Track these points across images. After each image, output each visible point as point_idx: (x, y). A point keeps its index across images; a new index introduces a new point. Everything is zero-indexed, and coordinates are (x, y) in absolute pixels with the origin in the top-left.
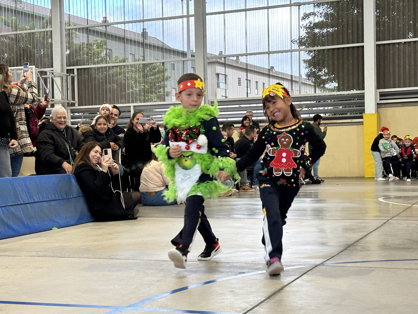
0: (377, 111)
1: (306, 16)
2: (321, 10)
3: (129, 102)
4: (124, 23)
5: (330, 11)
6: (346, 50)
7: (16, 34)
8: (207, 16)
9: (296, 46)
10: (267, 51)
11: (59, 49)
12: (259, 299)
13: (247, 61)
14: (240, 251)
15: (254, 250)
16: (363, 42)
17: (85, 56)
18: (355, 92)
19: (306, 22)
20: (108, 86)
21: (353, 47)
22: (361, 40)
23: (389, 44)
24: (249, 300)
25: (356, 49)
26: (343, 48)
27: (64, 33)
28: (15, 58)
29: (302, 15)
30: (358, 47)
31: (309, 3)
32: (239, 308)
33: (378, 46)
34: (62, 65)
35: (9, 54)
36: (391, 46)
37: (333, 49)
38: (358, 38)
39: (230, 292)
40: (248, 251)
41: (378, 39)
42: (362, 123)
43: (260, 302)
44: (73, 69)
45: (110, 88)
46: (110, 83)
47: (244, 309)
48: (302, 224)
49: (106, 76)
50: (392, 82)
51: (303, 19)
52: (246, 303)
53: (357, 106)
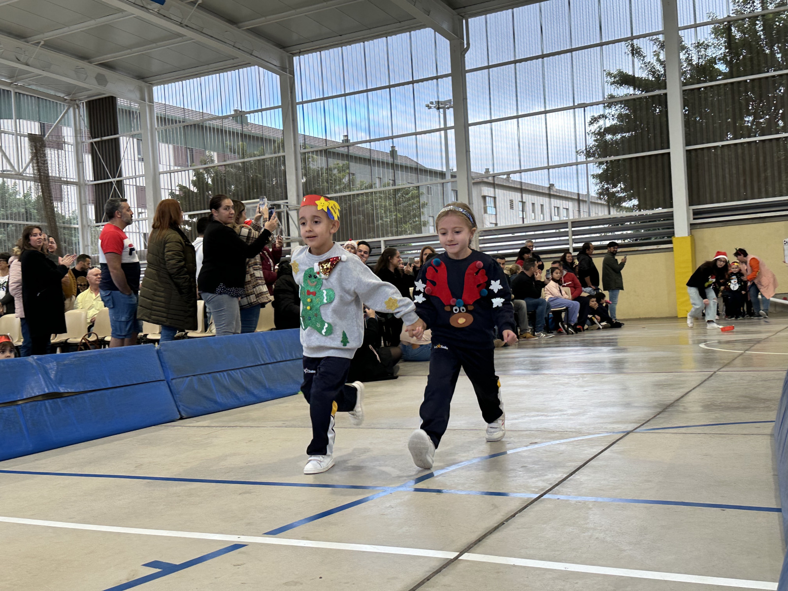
0: (691, 234)
1: (594, 120)
2: (614, 111)
3: (378, 237)
4: (370, 141)
5: (625, 111)
6: (647, 160)
7: (244, 162)
8: (470, 128)
9: (582, 158)
10: (546, 165)
11: (294, 178)
12: (560, 475)
13: (521, 179)
14: (528, 416)
15: (546, 414)
16: (668, 147)
17: (325, 184)
18: (660, 210)
19: (594, 127)
20: (353, 218)
21: (656, 155)
22: (665, 145)
23: (702, 149)
24: (546, 477)
25: (659, 157)
26: (643, 157)
27: (299, 157)
28: (243, 190)
29: (588, 119)
30: (663, 154)
31: (597, 104)
32: (535, 487)
33: (688, 152)
34: (298, 196)
35: (236, 187)
36: (705, 151)
38: (662, 142)
39: (522, 467)
40: (538, 416)
41: (688, 143)
42: (671, 249)
43: (561, 480)
45: (355, 220)
46: (355, 215)
47: (542, 489)
48: (603, 380)
49: (350, 206)
50: (708, 195)
51: (591, 123)
52: (543, 481)
53: (663, 229)
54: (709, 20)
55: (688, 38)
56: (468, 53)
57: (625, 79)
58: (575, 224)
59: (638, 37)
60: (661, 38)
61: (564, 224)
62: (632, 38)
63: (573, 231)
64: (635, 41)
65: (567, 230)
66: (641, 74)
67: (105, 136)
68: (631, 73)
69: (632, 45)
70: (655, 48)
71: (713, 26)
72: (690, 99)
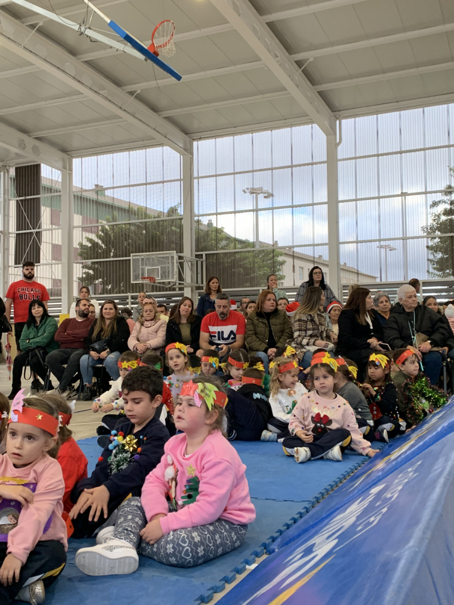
1: (435, 204)
8: (339, 204)
11: (189, 236)
27: (193, 220)
34: (191, 250)
44: (202, 255)
51: (432, 206)
56: (340, 146)
58: (425, 283)
67: (28, 196)
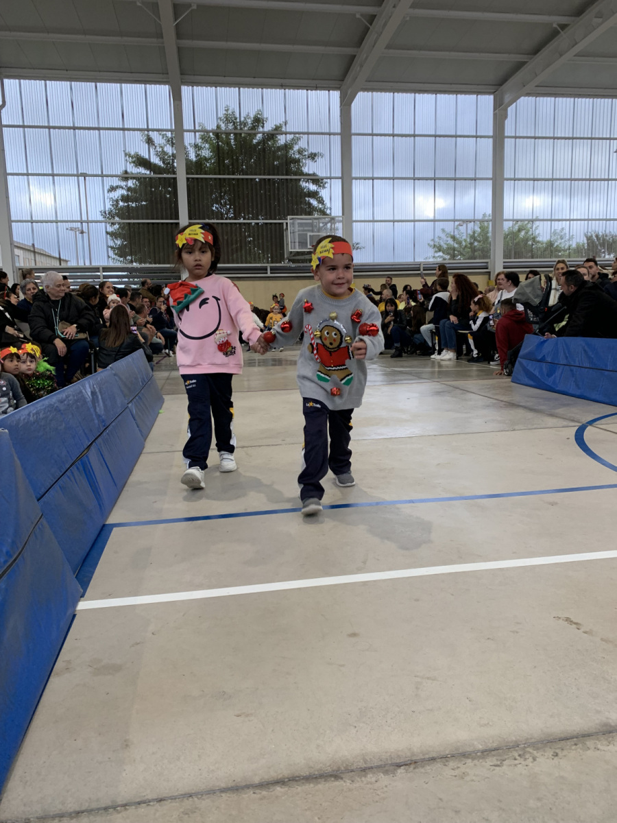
1: (112, 189)
2: (130, 183)
10: (79, 219)
16: (178, 218)
21: (167, 224)
22: (175, 217)
26: (158, 223)
30: (173, 223)
37: (148, 223)
38: (171, 215)
54: (200, 128)
55: (189, 139)
56: (4, 109)
57: (142, 162)
58: (105, 269)
59: (153, 130)
60: (169, 134)
61: (97, 269)
62: (148, 130)
63: (104, 275)
64: (150, 132)
65: (99, 274)
66: (155, 160)
68: (147, 157)
69: (148, 136)
70: (162, 141)
71: (203, 133)
72: (192, 185)
